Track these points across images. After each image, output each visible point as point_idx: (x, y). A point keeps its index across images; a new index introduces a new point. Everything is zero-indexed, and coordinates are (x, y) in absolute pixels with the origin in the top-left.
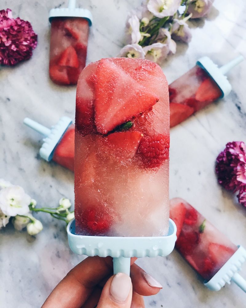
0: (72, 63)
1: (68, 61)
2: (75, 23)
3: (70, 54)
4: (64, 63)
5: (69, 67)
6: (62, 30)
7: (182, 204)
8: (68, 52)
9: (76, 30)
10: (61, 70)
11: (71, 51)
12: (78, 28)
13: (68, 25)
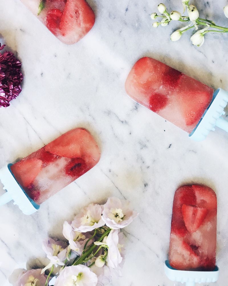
0: (190, 211)
1: (195, 213)
2: (186, 263)
3: (193, 222)
4: (200, 212)
5: (193, 206)
6: (202, 253)
7: (63, 35)
8: (195, 225)
9: (186, 253)
10: (203, 202)
11: (191, 226)
12: (183, 256)
13: (195, 260)
